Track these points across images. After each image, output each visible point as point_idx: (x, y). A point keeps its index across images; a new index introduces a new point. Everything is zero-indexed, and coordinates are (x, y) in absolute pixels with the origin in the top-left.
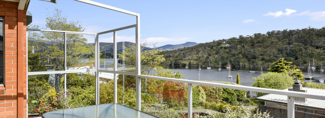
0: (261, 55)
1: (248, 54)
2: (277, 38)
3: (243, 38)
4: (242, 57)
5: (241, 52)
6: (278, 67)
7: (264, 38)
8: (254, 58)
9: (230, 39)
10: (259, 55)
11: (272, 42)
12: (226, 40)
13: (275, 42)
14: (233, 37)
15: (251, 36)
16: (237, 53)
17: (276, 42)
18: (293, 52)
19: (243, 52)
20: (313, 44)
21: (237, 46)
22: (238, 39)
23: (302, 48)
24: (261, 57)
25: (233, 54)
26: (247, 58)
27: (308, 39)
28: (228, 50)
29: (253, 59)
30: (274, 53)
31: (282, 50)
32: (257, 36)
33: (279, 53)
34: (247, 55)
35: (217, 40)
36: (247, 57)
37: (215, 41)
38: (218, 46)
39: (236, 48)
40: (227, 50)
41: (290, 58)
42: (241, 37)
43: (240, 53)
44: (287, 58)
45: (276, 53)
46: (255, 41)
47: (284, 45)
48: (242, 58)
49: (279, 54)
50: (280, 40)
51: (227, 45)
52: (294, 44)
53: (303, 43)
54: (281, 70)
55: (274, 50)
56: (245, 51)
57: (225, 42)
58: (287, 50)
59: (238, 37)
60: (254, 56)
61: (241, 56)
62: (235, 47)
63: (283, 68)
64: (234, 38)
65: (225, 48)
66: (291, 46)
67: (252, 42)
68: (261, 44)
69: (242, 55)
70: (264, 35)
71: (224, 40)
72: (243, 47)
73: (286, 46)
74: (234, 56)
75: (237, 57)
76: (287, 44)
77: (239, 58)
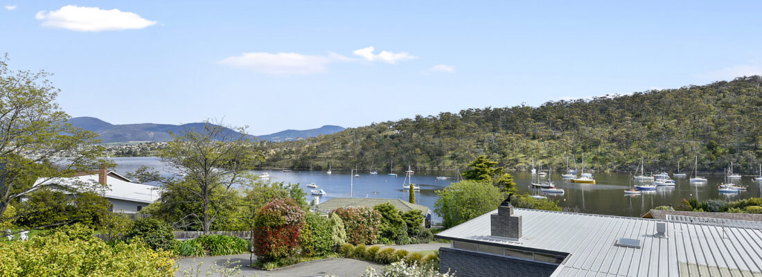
0: (451, 149)
1: (431, 147)
2: (477, 121)
3: (421, 119)
4: (420, 152)
5: (419, 144)
6: (477, 171)
7: (455, 121)
8: (440, 154)
9: (401, 122)
10: (448, 150)
11: (468, 128)
12: (394, 123)
13: (472, 127)
14: (406, 118)
15: (435, 116)
16: (411, 145)
17: (475, 128)
18: (500, 144)
19: (422, 144)
20: (528, 133)
21: (412, 135)
22: (414, 122)
23: (512, 137)
24: (450, 152)
25: (406, 148)
26: (429, 155)
28: (398, 141)
29: (438, 157)
30: (470, 146)
31: (483, 141)
32: (445, 117)
33: (479, 146)
34: (428, 150)
35: (378, 123)
36: (428, 153)
38: (381, 134)
39: (411, 137)
40: (396, 141)
42: (418, 117)
43: (416, 146)
44: (491, 154)
45: (474, 146)
46: (442, 126)
47: (487, 132)
48: (421, 154)
50: (479, 125)
51: (396, 132)
52: (501, 131)
54: (482, 176)
55: (472, 142)
56: (426, 142)
57: (391, 127)
58: (490, 141)
59: (413, 118)
60: (440, 151)
61: (418, 150)
62: (409, 135)
63: (484, 172)
64: (407, 120)
65: (392, 137)
66: (497, 134)
67: (436, 127)
68: (452, 131)
69: (421, 149)
70: (455, 115)
71: (390, 123)
72: (422, 135)
73: (489, 134)
74: (407, 151)
75: (413, 152)
76: (490, 132)
77: (415, 154)
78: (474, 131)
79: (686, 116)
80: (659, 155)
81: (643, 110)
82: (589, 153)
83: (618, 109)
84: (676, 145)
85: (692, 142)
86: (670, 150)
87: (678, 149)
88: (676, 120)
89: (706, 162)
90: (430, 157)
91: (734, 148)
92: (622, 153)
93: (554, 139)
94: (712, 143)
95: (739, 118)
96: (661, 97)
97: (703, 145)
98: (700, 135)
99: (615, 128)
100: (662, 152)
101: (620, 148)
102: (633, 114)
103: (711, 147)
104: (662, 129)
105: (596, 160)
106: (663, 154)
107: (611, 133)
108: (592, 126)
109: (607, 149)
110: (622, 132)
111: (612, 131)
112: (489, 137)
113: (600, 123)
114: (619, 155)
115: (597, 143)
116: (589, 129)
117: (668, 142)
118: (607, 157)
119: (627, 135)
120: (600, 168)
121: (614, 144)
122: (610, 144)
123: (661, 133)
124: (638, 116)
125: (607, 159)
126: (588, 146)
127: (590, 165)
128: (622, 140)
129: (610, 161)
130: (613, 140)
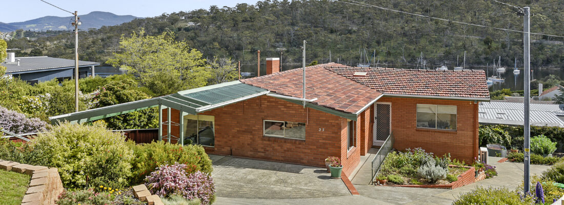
0: (250, 43)
1: (229, 41)
2: (274, 13)
3: (217, 10)
4: (218, 46)
5: (217, 38)
7: (253, 13)
8: (239, 48)
9: (194, 13)
10: (247, 44)
11: (267, 20)
12: (187, 14)
13: (271, 20)
14: (199, 9)
15: (231, 7)
16: (208, 39)
17: (273, 21)
18: (299, 38)
19: (219, 38)
20: (326, 26)
21: (208, 27)
22: (208, 13)
23: (311, 31)
24: (249, 47)
25: (202, 42)
26: (227, 50)
27: (319, 17)
28: (193, 34)
29: (237, 52)
30: (270, 40)
31: (282, 35)
32: (242, 7)
33: (277, 40)
34: (227, 44)
35: (170, 13)
36: (227, 47)
37: (166, 14)
38: (173, 26)
39: (207, 30)
40: (191, 34)
41: (294, 48)
42: (213, 8)
43: (214, 40)
44: (290, 49)
45: (273, 40)
46: (240, 18)
47: (285, 26)
48: (220, 49)
49: (278, 42)
50: (278, 17)
51: (191, 24)
52: (300, 24)
53: (312, 23)
55: (271, 36)
56: (224, 36)
57: (183, 18)
58: (289, 34)
59: (208, 9)
60: (239, 45)
61: (216, 44)
62: (205, 28)
64: (201, 11)
65: (187, 30)
66: (296, 28)
67: (233, 19)
68: (250, 24)
69: (219, 43)
70: (252, 7)
71: (182, 14)
72: (219, 28)
73: (287, 28)
74: (204, 45)
75: (211, 47)
76: (289, 25)
77: (213, 48)
78: (273, 25)
79: (468, 12)
80: (443, 49)
81: (432, 5)
82: (383, 48)
83: (409, 4)
84: (459, 40)
85: (472, 37)
86: (453, 44)
87: (460, 44)
88: (459, 16)
89: (482, 57)
90: (229, 52)
91: (506, 43)
92: (412, 47)
93: (351, 34)
94: (488, 39)
95: (511, 16)
97: (481, 40)
98: (479, 31)
99: (407, 23)
100: (446, 46)
101: (411, 42)
103: (487, 42)
104: (447, 25)
105: (389, 54)
106: (447, 48)
107: (402, 28)
108: (386, 20)
109: (398, 43)
110: (413, 27)
111: (404, 26)
112: (288, 31)
113: (393, 18)
114: (410, 49)
115: (390, 37)
116: (384, 23)
117: (452, 37)
118: (399, 51)
119: (417, 30)
120: (392, 62)
121: (405, 39)
122: (401, 39)
123: (447, 28)
124: (427, 11)
125: (399, 53)
126: (382, 40)
127: (384, 59)
128: (412, 34)
129: (402, 56)
130: (405, 35)
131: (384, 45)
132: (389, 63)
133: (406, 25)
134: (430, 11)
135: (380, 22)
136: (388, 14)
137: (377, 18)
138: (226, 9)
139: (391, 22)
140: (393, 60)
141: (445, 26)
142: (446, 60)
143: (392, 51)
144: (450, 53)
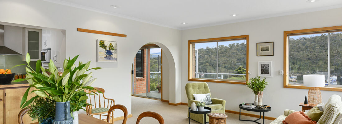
0: (224, 63)
1: (214, 62)
2: (237, 49)
3: (209, 49)
4: (208, 65)
5: (208, 61)
7: (226, 49)
10: (222, 64)
11: (233, 53)
14: (201, 48)
16: (204, 61)
17: (236, 53)
19: (209, 61)
21: (204, 56)
22: (205, 50)
24: (224, 65)
30: (234, 62)
31: (240, 59)
32: (221, 47)
33: (238, 62)
39: (204, 57)
42: (207, 48)
43: (207, 62)
44: (244, 66)
45: (236, 62)
47: (242, 55)
48: (209, 66)
49: (238, 63)
50: (238, 51)
55: (234, 60)
56: (212, 60)
58: (244, 59)
61: (207, 64)
68: (224, 54)
69: (209, 63)
70: (226, 47)
72: (210, 56)
73: (243, 56)
74: (202, 64)
77: (206, 66)
82: (296, 66)
83: (312, 43)
86: (340, 64)
92: (314, 66)
96: (336, 37)
99: (310, 53)
100: (335, 65)
101: (313, 63)
102: (320, 45)
104: (336, 54)
105: (299, 69)
106: (336, 66)
107: (308, 56)
108: (298, 51)
109: (305, 64)
110: (314, 55)
111: (308, 55)
112: (244, 57)
113: (302, 51)
114: (312, 67)
115: (300, 60)
116: (297, 53)
117: (339, 60)
118: (305, 68)
119: (317, 57)
120: (301, 73)
121: (309, 61)
122: (307, 61)
123: (336, 55)
124: (323, 47)
125: (305, 69)
126: (295, 62)
127: (296, 72)
128: (314, 59)
129: (307, 70)
130: (309, 59)
131: (296, 65)
132: (299, 74)
133: (310, 54)
134: (324, 46)
135: (294, 53)
136: (299, 49)
137: (293, 51)
138: (213, 48)
139: (301, 52)
140: (302, 72)
141: (335, 54)
142: (336, 73)
143: (301, 67)
144: (338, 69)
